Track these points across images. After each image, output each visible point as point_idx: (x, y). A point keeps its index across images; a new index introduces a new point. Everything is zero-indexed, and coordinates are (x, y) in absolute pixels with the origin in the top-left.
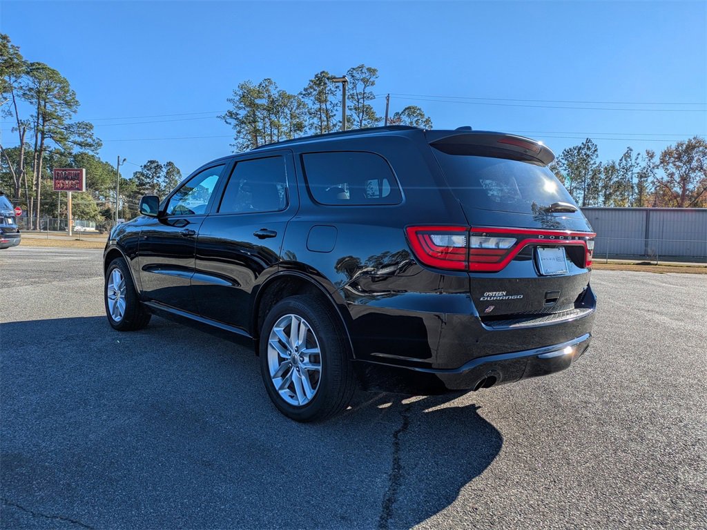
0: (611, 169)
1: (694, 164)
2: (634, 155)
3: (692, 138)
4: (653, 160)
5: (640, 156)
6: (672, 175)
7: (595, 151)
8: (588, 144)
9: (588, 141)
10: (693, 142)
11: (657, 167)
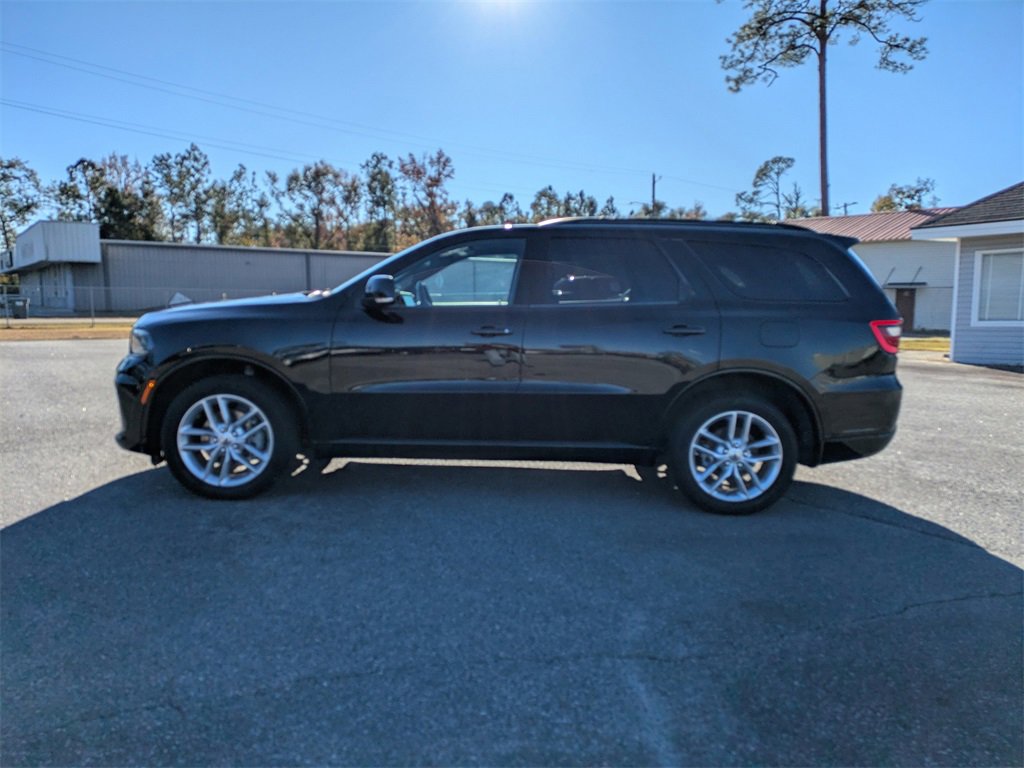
0: (222, 193)
1: (325, 196)
2: (248, 175)
3: (318, 161)
4: (277, 185)
5: (256, 177)
6: (301, 207)
7: (206, 163)
8: (193, 154)
9: (194, 148)
10: (320, 166)
11: (283, 194)
